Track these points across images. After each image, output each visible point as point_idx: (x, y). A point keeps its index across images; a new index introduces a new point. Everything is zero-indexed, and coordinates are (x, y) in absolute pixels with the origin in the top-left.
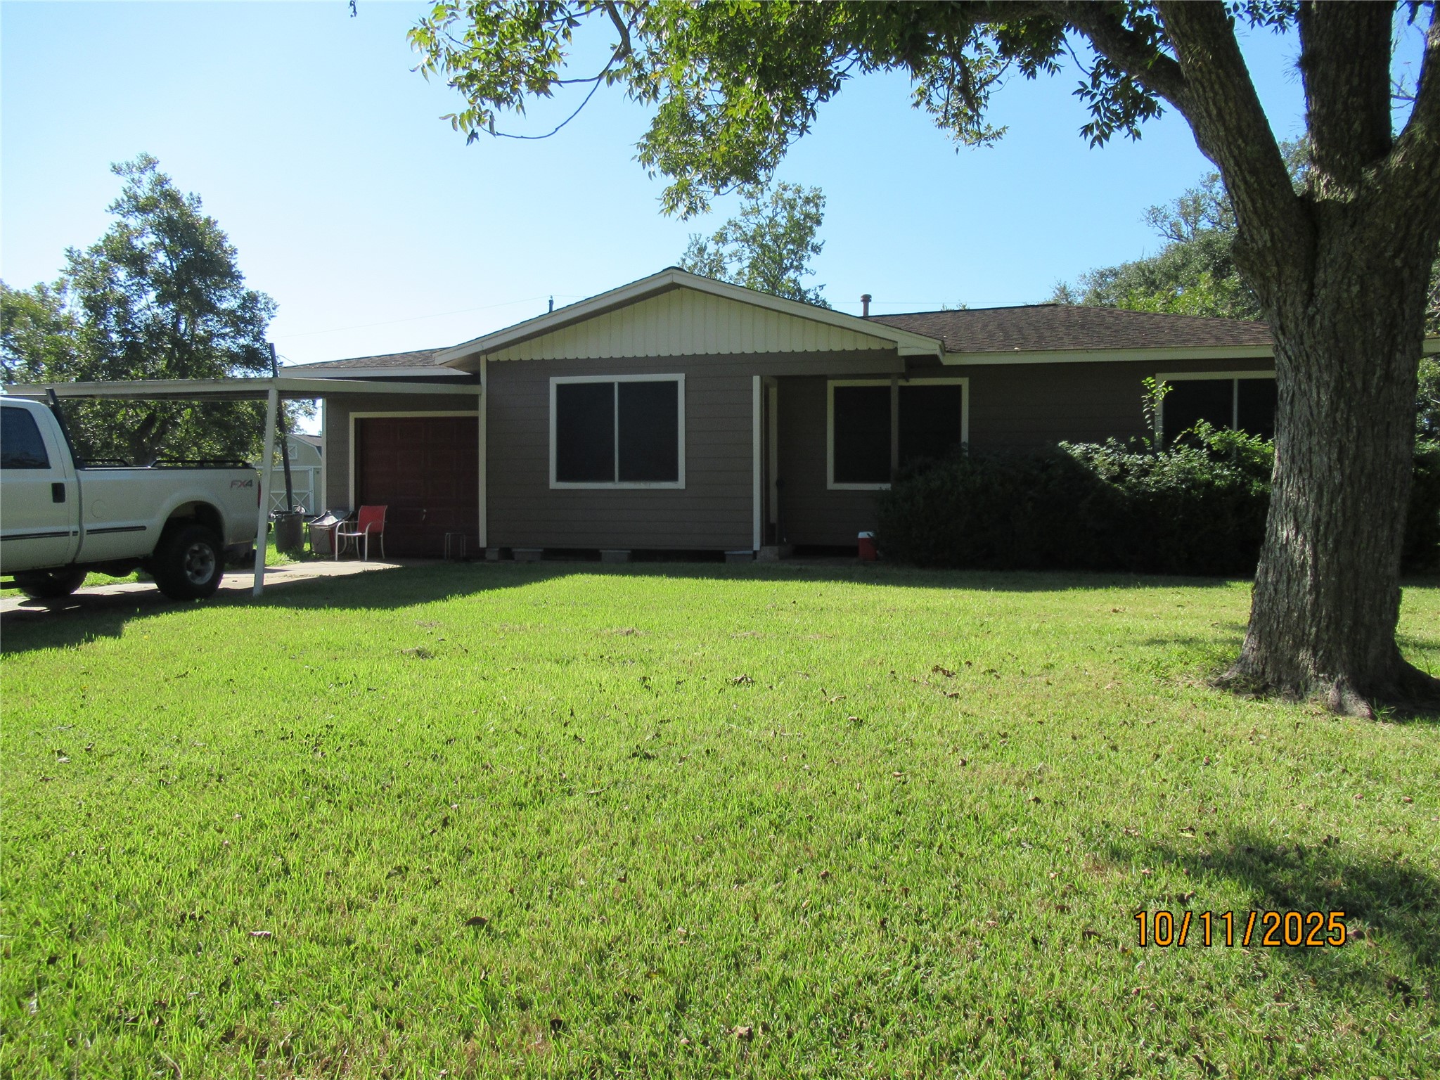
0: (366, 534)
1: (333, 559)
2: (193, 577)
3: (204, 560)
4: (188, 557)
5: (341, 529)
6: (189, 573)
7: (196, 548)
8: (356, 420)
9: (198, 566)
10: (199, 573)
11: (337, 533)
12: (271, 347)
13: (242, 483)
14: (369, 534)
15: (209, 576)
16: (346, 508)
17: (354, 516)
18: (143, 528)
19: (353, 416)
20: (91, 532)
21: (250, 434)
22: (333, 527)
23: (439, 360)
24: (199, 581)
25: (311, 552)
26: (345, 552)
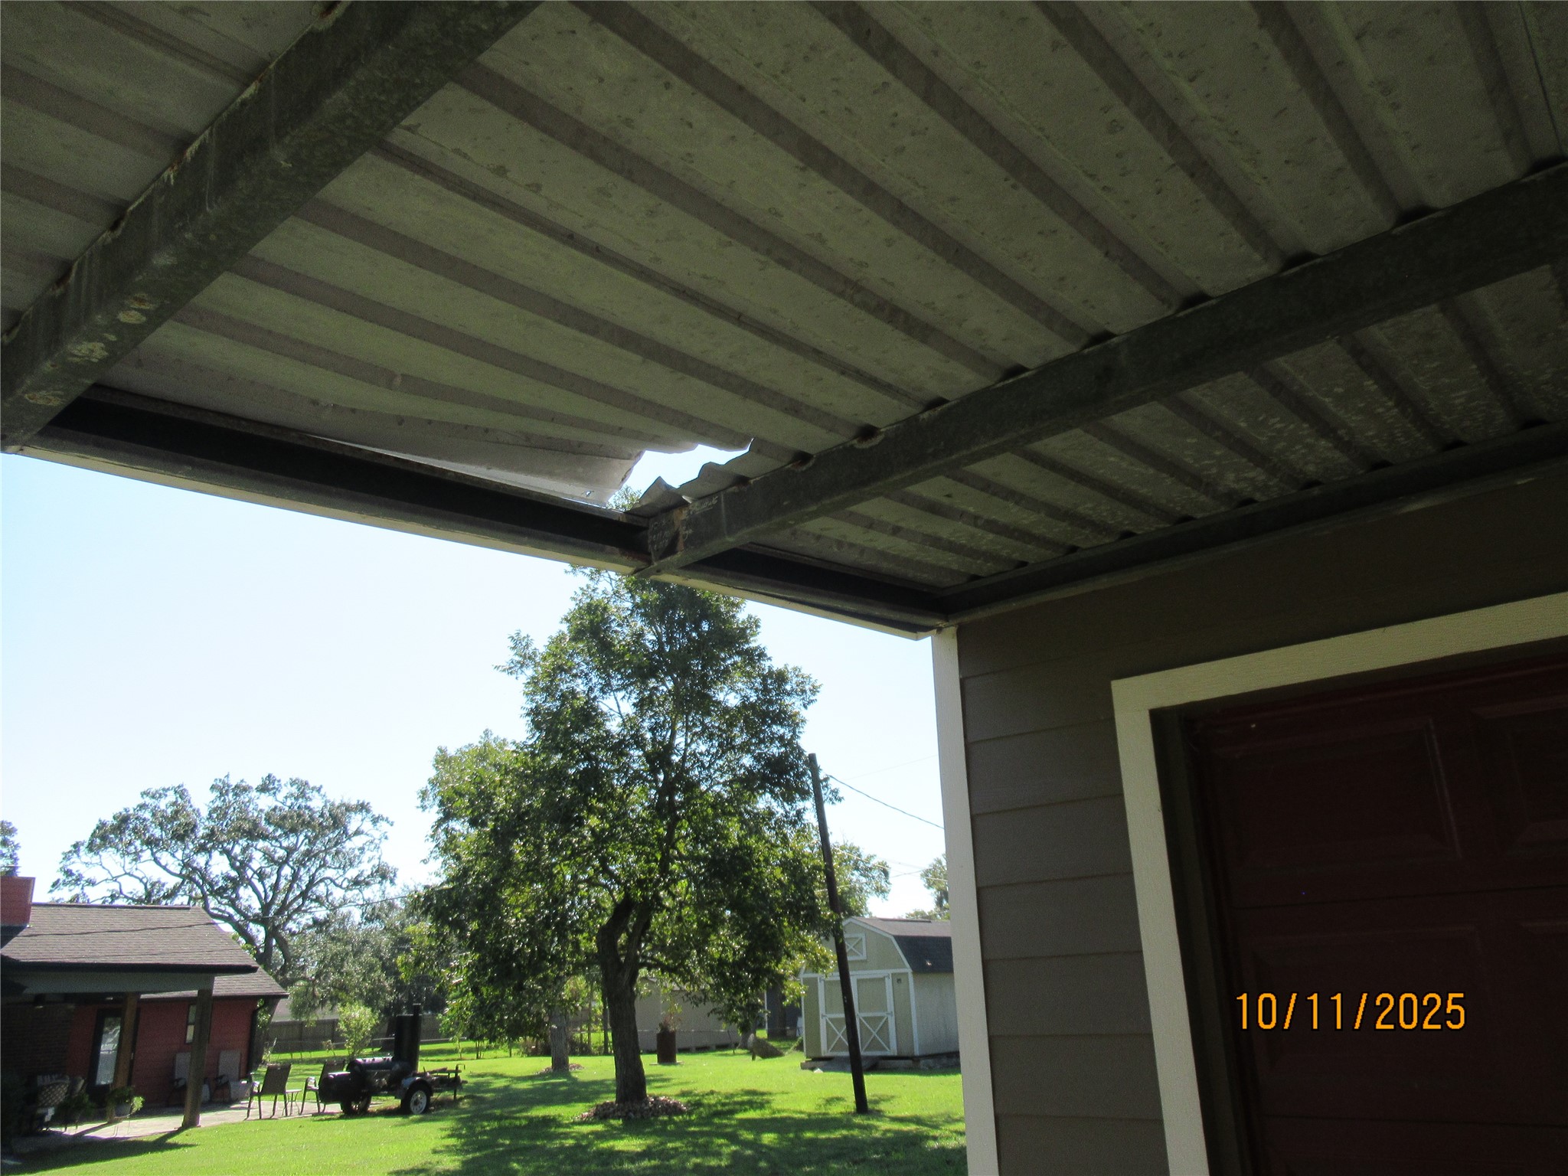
8: (1159, 718)
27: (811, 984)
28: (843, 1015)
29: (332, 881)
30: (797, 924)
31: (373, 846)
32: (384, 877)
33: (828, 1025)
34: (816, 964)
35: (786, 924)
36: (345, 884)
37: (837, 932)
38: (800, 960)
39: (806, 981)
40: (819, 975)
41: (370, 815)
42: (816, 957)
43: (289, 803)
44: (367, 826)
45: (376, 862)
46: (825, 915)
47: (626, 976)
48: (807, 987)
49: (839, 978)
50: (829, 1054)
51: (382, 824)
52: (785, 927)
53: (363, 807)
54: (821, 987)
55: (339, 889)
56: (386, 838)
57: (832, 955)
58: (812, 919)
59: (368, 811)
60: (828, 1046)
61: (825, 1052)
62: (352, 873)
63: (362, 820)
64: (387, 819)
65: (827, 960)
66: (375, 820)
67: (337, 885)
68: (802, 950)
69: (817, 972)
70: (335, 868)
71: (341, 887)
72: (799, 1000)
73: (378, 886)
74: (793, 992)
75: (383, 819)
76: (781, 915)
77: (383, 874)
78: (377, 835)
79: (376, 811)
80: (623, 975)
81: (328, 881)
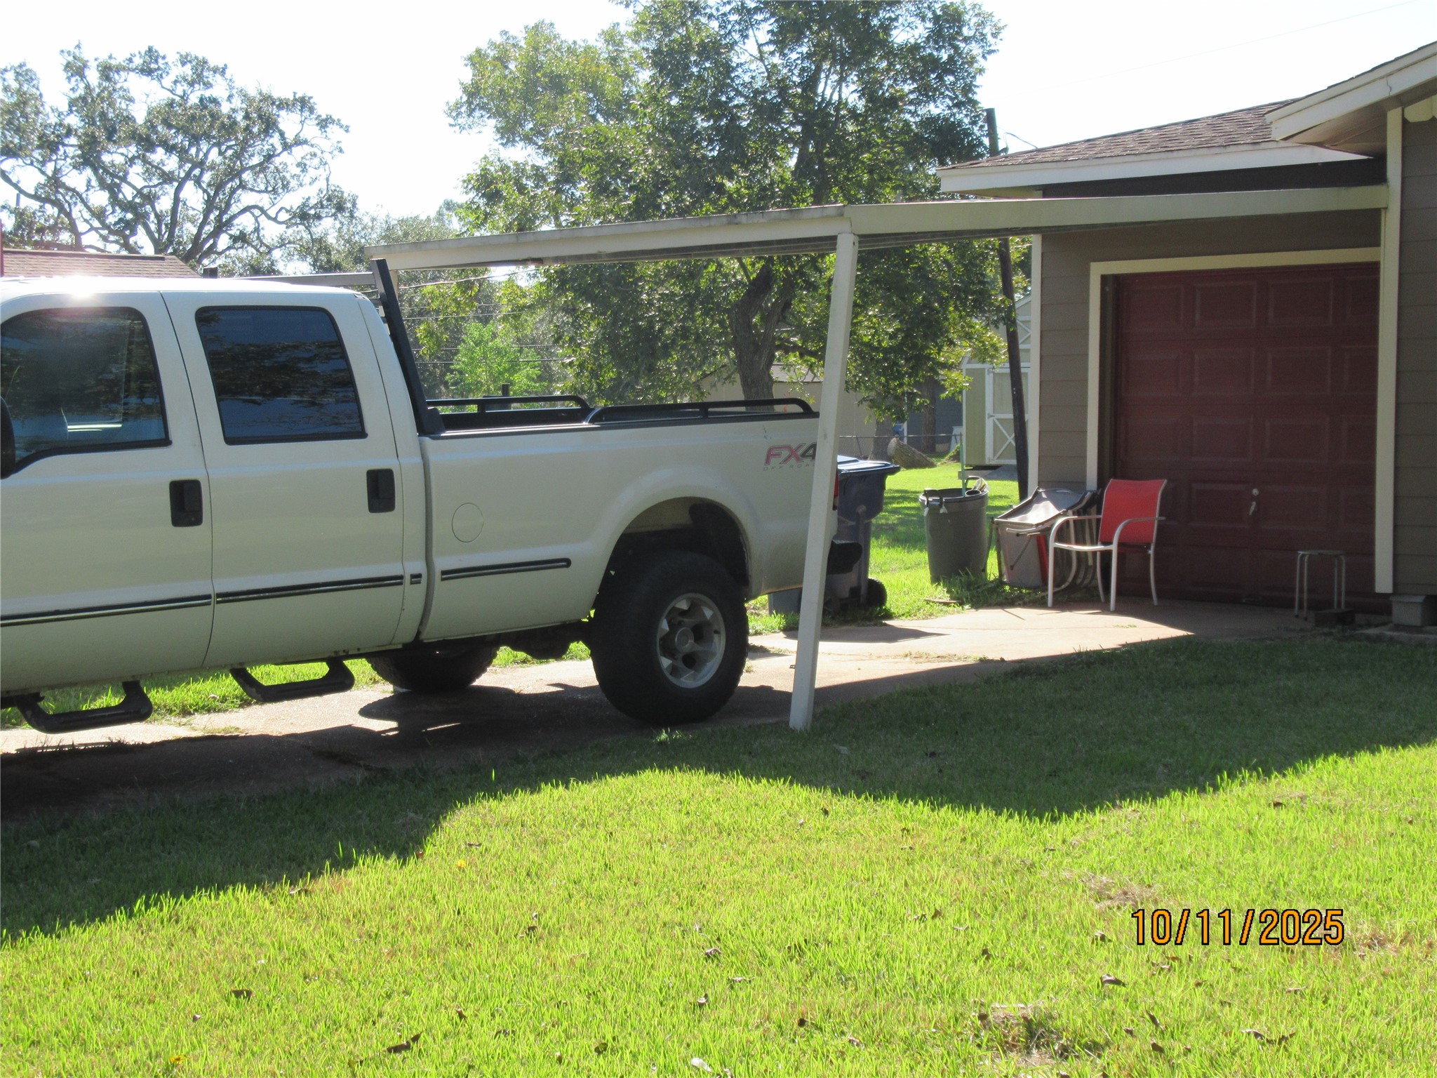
0: (1114, 548)
1: (1040, 603)
2: (674, 670)
3: (700, 632)
4: (664, 626)
5: (1062, 535)
6: (666, 662)
7: (683, 605)
8: (1105, 279)
9: (689, 645)
10: (692, 661)
11: (1053, 544)
12: (990, 117)
13: (793, 453)
14: (1120, 545)
15: (710, 669)
16: (1077, 484)
17: (1096, 501)
18: (567, 563)
19: (1098, 270)
20: (448, 574)
21: (944, 302)
22: (1045, 529)
23: (1278, 132)
24: (690, 681)
25: (999, 582)
26: (1073, 587)
27: (978, 377)
28: (1011, 416)
29: (263, 211)
30: (964, 310)
31: (316, 161)
32: (340, 208)
33: (995, 426)
34: (983, 353)
35: (951, 309)
36: (284, 216)
37: (1009, 320)
38: (965, 350)
39: (969, 372)
40: (987, 366)
41: (314, 116)
42: (984, 345)
43: (179, 91)
44: (310, 130)
45: (322, 184)
46: (996, 300)
47: (764, 359)
48: (972, 378)
49: (1008, 371)
50: (994, 462)
51: (332, 129)
52: (950, 312)
53: (304, 104)
54: (989, 379)
55: (271, 222)
56: (341, 151)
57: (1003, 345)
58: (980, 303)
59: (312, 110)
60: (995, 454)
61: (990, 458)
62: (292, 200)
63: (302, 122)
64: (339, 120)
65: (996, 349)
66: (324, 123)
67: (269, 218)
68: (968, 336)
69: (984, 362)
70: (260, 192)
71: (275, 219)
72: (961, 392)
73: (331, 220)
74: (954, 383)
75: (333, 122)
76: (947, 299)
77: (339, 204)
78: (326, 145)
79: (322, 111)
80: (760, 357)
81: (257, 212)
